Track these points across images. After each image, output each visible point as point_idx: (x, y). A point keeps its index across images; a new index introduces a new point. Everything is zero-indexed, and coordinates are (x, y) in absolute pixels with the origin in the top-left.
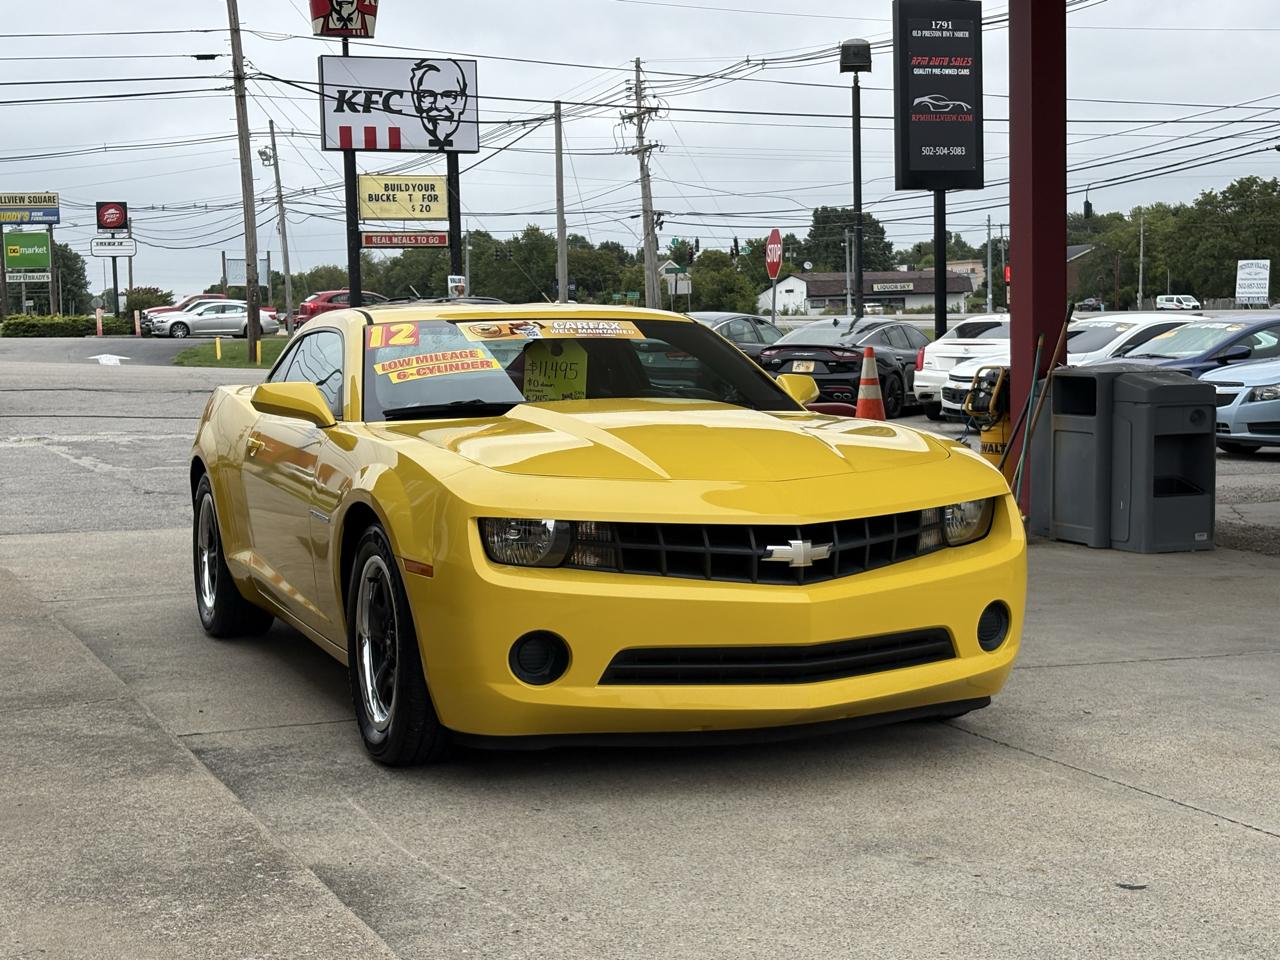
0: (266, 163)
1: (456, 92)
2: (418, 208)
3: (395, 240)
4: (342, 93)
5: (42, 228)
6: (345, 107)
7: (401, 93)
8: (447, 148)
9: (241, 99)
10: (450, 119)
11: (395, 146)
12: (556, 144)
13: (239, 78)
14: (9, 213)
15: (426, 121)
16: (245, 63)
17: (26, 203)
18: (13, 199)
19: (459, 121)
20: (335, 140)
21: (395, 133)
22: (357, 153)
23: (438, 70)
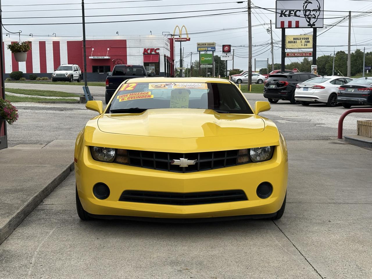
0: (269, 32)
1: (317, 9)
2: (304, 45)
3: (296, 55)
4: (282, 11)
5: (211, 53)
6: (283, 15)
7: (300, 11)
8: (313, 27)
9: (249, 14)
10: (315, 18)
11: (297, 26)
12: (349, 24)
13: (249, 8)
14: (202, 48)
15: (307, 19)
16: (251, 4)
17: (207, 45)
18: (203, 44)
19: (317, 18)
20: (279, 25)
21: (297, 23)
22: (286, 29)
23: (312, 3)
